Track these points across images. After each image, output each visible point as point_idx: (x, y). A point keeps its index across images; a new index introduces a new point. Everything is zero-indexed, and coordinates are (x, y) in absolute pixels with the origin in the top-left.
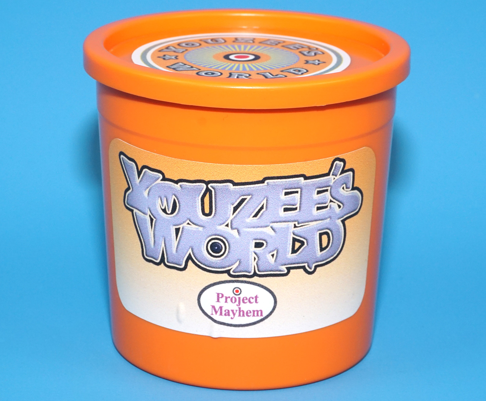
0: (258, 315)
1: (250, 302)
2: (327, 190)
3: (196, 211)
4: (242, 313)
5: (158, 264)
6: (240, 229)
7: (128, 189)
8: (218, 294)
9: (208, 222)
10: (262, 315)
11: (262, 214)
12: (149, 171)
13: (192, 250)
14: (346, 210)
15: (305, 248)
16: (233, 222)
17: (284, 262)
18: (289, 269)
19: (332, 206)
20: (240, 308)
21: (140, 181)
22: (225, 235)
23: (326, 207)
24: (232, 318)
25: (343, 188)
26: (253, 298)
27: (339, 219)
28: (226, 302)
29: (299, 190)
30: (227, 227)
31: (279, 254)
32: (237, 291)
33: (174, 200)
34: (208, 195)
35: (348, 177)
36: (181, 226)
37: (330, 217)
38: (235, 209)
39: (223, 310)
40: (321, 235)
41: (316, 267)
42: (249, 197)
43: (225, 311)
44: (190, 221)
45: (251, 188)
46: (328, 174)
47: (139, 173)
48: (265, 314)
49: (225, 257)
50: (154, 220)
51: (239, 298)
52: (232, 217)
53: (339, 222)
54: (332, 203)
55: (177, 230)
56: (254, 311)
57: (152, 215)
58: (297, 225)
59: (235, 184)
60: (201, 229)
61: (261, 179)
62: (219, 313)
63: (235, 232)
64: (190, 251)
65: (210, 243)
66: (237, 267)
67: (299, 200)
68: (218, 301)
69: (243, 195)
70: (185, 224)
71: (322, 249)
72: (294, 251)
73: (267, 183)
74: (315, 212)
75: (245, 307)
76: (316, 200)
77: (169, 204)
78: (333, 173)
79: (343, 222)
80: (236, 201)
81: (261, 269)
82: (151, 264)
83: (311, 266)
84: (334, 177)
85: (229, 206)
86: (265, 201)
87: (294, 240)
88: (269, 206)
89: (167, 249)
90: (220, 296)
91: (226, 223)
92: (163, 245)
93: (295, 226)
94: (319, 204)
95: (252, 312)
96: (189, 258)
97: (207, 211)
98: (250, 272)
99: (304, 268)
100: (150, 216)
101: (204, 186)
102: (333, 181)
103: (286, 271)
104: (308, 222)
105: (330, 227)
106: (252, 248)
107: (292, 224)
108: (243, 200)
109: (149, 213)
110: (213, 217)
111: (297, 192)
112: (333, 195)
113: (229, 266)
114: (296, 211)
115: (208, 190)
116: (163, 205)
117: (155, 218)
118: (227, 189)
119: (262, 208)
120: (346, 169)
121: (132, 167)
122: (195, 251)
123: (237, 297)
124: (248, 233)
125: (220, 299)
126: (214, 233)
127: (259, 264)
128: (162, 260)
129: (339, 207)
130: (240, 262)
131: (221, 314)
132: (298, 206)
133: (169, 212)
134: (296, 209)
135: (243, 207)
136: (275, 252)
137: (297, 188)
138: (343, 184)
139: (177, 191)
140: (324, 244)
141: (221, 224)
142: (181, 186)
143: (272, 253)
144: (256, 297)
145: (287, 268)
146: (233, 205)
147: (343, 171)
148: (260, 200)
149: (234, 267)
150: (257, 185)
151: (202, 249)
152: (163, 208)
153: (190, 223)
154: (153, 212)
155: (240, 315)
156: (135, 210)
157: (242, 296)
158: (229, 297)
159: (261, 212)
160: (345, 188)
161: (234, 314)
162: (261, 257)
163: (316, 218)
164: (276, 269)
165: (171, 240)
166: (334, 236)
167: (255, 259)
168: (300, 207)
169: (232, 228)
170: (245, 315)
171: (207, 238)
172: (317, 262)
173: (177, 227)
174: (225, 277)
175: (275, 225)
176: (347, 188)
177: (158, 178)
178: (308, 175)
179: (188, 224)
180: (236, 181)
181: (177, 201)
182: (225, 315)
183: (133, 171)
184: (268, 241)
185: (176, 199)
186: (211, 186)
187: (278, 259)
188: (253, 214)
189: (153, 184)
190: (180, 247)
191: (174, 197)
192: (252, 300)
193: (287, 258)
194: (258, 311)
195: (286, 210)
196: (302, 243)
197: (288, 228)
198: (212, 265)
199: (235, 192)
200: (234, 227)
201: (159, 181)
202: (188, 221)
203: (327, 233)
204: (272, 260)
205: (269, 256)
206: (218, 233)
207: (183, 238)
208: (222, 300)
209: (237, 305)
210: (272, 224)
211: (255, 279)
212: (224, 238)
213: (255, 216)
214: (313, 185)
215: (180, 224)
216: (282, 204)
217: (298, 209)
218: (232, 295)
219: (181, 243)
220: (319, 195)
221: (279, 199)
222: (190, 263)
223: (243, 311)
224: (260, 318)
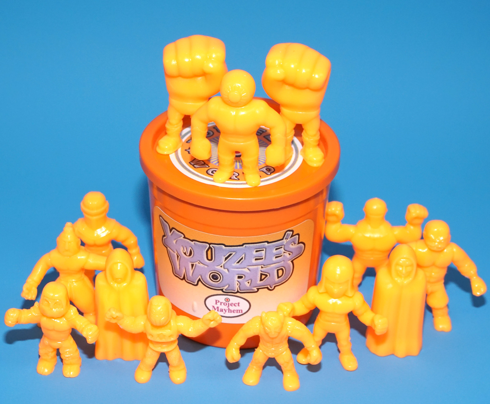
0: (239, 312)
1: (235, 305)
2: (282, 248)
3: (203, 257)
4: (230, 311)
5: (182, 279)
6: (229, 269)
7: (164, 236)
8: (216, 301)
9: (210, 264)
10: (242, 312)
11: (242, 262)
12: (176, 231)
13: (201, 276)
14: (294, 255)
15: (268, 278)
16: (225, 265)
17: (255, 286)
18: (258, 289)
19: (285, 255)
20: (229, 309)
21: (171, 235)
22: (220, 271)
23: (281, 256)
24: (224, 313)
25: (292, 245)
26: (236, 304)
27: (289, 260)
28: (221, 304)
29: (264, 249)
30: (221, 268)
31: (252, 282)
32: (227, 300)
33: (191, 250)
34: (210, 250)
35: (295, 239)
36: (195, 264)
37: (284, 261)
38: (226, 259)
39: (219, 308)
40: (278, 271)
41: (275, 287)
42: (234, 253)
43: (220, 309)
44: (200, 261)
45: (235, 248)
46: (282, 239)
47: (171, 231)
48: (244, 312)
49: (221, 282)
50: (179, 257)
51: (229, 304)
52: (224, 262)
53: (290, 262)
54: (285, 254)
55: (192, 265)
56: (237, 310)
57: (178, 253)
58: (263, 267)
59: (226, 246)
60: (206, 267)
61: (241, 244)
62: (217, 310)
63: (226, 271)
64: (200, 277)
65: (212, 274)
66: (227, 288)
67: (264, 254)
68: (216, 304)
69: (231, 252)
70: (197, 263)
71: (278, 277)
72: (261, 280)
73: (245, 246)
74: (274, 259)
75: (232, 308)
76: (275, 253)
77: (188, 251)
78: (286, 238)
79: (292, 262)
80: (227, 255)
81: (241, 289)
82: (178, 278)
83: (271, 286)
84: (286, 240)
85: (223, 257)
86: (244, 255)
87: (261, 274)
88: (246, 258)
89: (187, 273)
90: (217, 301)
91: (221, 265)
92: (184, 271)
93: (262, 267)
94: (277, 255)
95: (236, 311)
96: (199, 280)
97: (210, 258)
98: (235, 291)
99: (267, 288)
100: (177, 254)
101: (208, 245)
102: (285, 242)
103: (256, 290)
104: (270, 264)
105: (284, 266)
106: (236, 278)
107: (260, 266)
108: (231, 255)
109: (176, 252)
110: (213, 262)
111: (263, 250)
112: (286, 249)
113: (222, 287)
114: (263, 260)
115: (210, 247)
116: (184, 250)
117: (180, 256)
118: (222, 248)
119: (242, 259)
120: (294, 234)
121: (166, 226)
122: (203, 277)
123: (227, 303)
124: (234, 271)
125: (217, 303)
126: (214, 269)
127: (240, 287)
128: (184, 278)
129: (290, 254)
130: (229, 286)
131: (218, 310)
132: (264, 257)
133: (188, 255)
134: (262, 259)
135: (231, 258)
136: (250, 281)
137: (263, 248)
138: (292, 243)
139: (192, 245)
140: (280, 275)
141: (218, 266)
142: (194, 243)
143: (248, 281)
144: (239, 303)
145: (257, 289)
146: (225, 256)
147: (292, 236)
148: (241, 255)
149: (226, 288)
150: (239, 247)
151: (207, 277)
152: (184, 252)
153: (200, 263)
154: (178, 252)
155: (229, 312)
156: (168, 248)
157: (230, 302)
158: (223, 303)
159: (242, 261)
160: (293, 244)
161: (226, 311)
162: (241, 284)
163: (275, 262)
164: (251, 289)
165: (189, 269)
166: (287, 270)
167: (238, 284)
168: (265, 258)
169: (224, 268)
170: (232, 312)
171: (209, 272)
172: (275, 284)
173: (193, 263)
174: (221, 292)
175: (250, 267)
176: (294, 244)
177: (181, 236)
178: (269, 241)
179: (199, 263)
180: (226, 245)
181: (192, 250)
182: (220, 311)
183: (167, 228)
184: (246, 275)
185: (191, 249)
186: (212, 246)
187: (252, 284)
188: (237, 262)
189: (179, 239)
190: (194, 274)
191: (190, 248)
192: (236, 305)
193: (257, 284)
194: (239, 310)
195: (256, 259)
196: (266, 276)
197: (257, 269)
198: (213, 286)
199: (226, 250)
200: (225, 267)
201: (182, 238)
202: (199, 262)
203: (282, 269)
204: (248, 285)
205: (246, 283)
206: (216, 270)
207: (195, 269)
208: (219, 304)
209: (227, 307)
210: (248, 267)
211: (238, 294)
212: (219, 272)
213: (238, 262)
214: (273, 246)
215: (194, 262)
216: (254, 257)
217: (264, 259)
218: (224, 302)
219: (195, 272)
220: (277, 250)
221: (252, 254)
222: (200, 283)
223: (231, 310)
224: (241, 314)
